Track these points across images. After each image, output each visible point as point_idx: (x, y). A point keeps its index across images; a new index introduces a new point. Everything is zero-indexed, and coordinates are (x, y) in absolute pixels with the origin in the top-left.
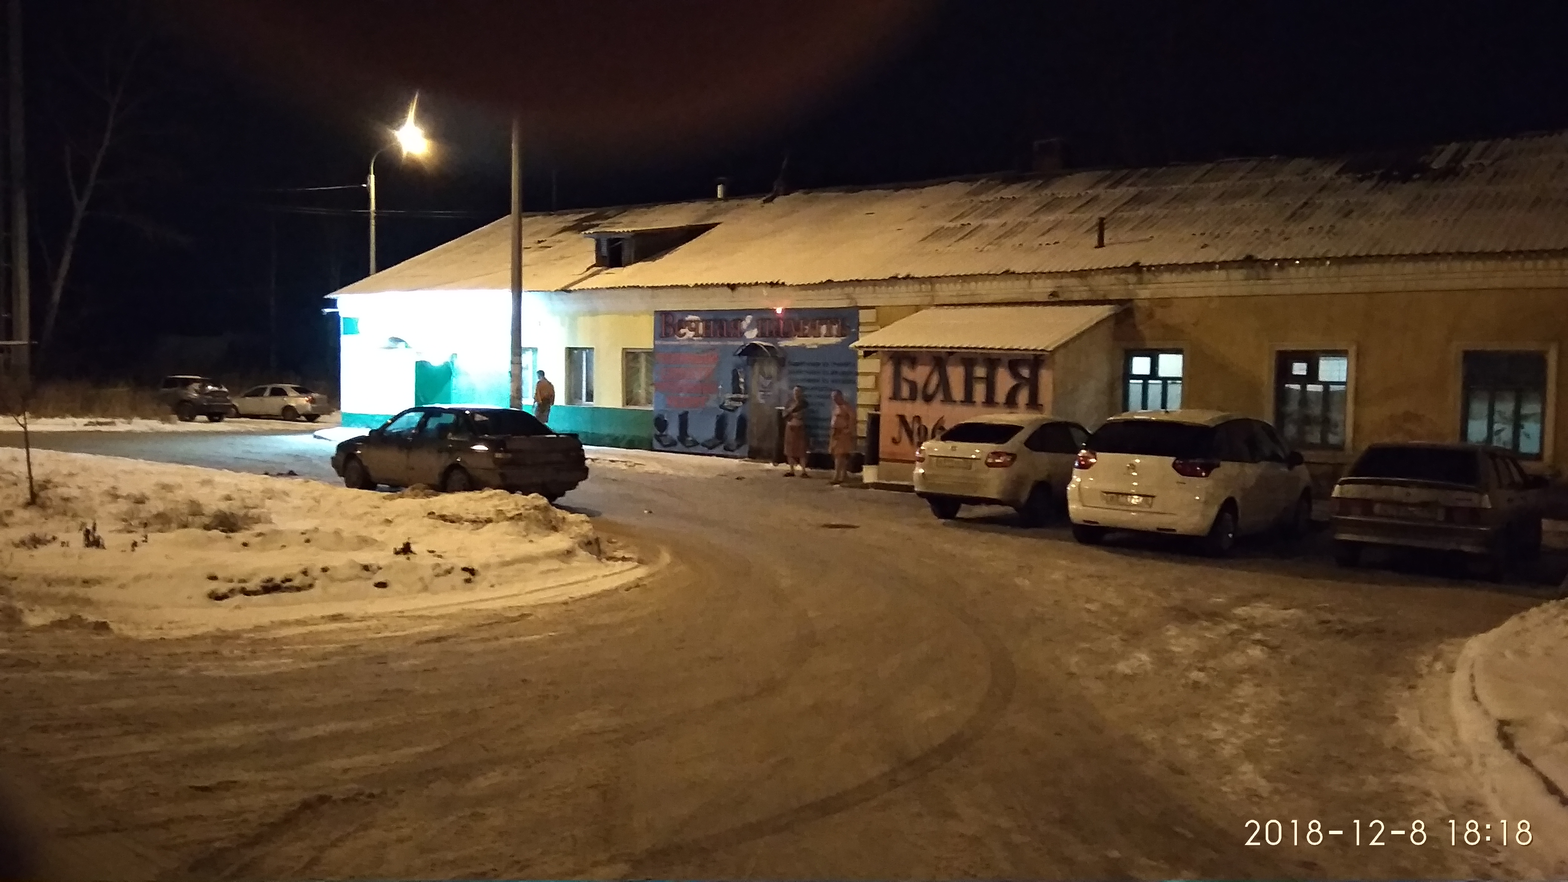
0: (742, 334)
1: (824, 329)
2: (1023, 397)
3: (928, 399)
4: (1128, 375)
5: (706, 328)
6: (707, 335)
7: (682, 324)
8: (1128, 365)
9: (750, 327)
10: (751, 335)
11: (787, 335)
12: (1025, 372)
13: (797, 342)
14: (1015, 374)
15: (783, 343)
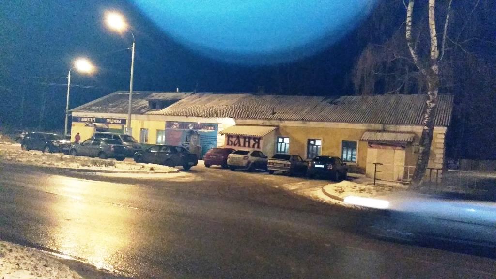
0: (189, 128)
1: (209, 128)
2: (256, 146)
3: (235, 145)
4: (278, 142)
5: (180, 126)
6: (179, 128)
7: (173, 124)
8: (278, 140)
9: (191, 126)
10: (191, 128)
11: (200, 129)
12: (257, 140)
13: (202, 130)
14: (255, 141)
15: (199, 131)
